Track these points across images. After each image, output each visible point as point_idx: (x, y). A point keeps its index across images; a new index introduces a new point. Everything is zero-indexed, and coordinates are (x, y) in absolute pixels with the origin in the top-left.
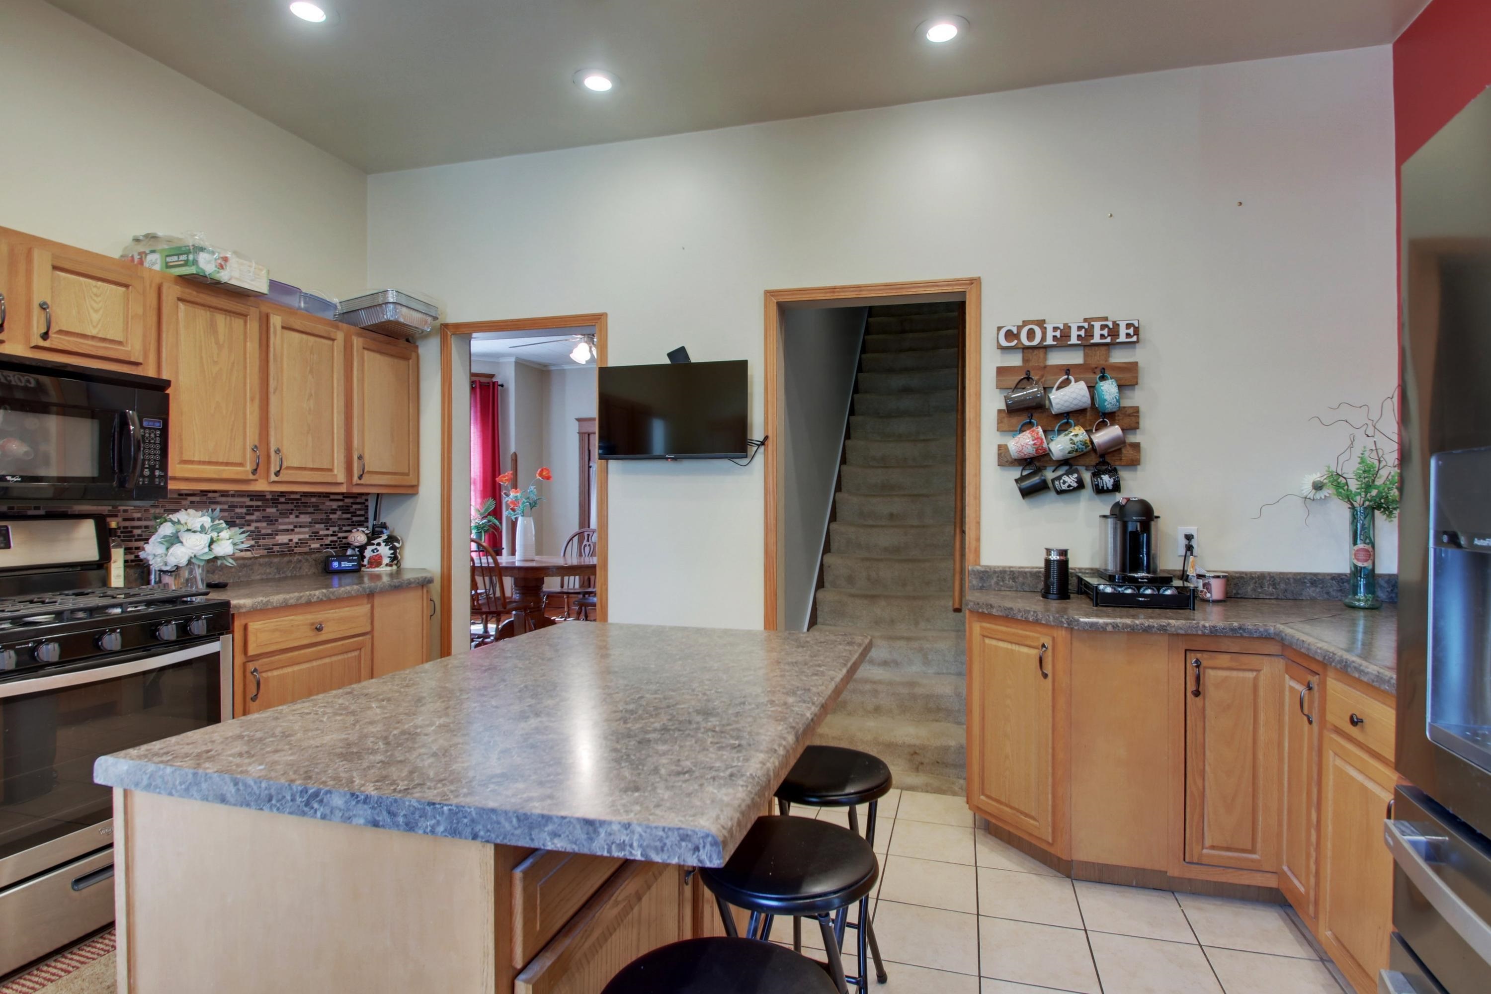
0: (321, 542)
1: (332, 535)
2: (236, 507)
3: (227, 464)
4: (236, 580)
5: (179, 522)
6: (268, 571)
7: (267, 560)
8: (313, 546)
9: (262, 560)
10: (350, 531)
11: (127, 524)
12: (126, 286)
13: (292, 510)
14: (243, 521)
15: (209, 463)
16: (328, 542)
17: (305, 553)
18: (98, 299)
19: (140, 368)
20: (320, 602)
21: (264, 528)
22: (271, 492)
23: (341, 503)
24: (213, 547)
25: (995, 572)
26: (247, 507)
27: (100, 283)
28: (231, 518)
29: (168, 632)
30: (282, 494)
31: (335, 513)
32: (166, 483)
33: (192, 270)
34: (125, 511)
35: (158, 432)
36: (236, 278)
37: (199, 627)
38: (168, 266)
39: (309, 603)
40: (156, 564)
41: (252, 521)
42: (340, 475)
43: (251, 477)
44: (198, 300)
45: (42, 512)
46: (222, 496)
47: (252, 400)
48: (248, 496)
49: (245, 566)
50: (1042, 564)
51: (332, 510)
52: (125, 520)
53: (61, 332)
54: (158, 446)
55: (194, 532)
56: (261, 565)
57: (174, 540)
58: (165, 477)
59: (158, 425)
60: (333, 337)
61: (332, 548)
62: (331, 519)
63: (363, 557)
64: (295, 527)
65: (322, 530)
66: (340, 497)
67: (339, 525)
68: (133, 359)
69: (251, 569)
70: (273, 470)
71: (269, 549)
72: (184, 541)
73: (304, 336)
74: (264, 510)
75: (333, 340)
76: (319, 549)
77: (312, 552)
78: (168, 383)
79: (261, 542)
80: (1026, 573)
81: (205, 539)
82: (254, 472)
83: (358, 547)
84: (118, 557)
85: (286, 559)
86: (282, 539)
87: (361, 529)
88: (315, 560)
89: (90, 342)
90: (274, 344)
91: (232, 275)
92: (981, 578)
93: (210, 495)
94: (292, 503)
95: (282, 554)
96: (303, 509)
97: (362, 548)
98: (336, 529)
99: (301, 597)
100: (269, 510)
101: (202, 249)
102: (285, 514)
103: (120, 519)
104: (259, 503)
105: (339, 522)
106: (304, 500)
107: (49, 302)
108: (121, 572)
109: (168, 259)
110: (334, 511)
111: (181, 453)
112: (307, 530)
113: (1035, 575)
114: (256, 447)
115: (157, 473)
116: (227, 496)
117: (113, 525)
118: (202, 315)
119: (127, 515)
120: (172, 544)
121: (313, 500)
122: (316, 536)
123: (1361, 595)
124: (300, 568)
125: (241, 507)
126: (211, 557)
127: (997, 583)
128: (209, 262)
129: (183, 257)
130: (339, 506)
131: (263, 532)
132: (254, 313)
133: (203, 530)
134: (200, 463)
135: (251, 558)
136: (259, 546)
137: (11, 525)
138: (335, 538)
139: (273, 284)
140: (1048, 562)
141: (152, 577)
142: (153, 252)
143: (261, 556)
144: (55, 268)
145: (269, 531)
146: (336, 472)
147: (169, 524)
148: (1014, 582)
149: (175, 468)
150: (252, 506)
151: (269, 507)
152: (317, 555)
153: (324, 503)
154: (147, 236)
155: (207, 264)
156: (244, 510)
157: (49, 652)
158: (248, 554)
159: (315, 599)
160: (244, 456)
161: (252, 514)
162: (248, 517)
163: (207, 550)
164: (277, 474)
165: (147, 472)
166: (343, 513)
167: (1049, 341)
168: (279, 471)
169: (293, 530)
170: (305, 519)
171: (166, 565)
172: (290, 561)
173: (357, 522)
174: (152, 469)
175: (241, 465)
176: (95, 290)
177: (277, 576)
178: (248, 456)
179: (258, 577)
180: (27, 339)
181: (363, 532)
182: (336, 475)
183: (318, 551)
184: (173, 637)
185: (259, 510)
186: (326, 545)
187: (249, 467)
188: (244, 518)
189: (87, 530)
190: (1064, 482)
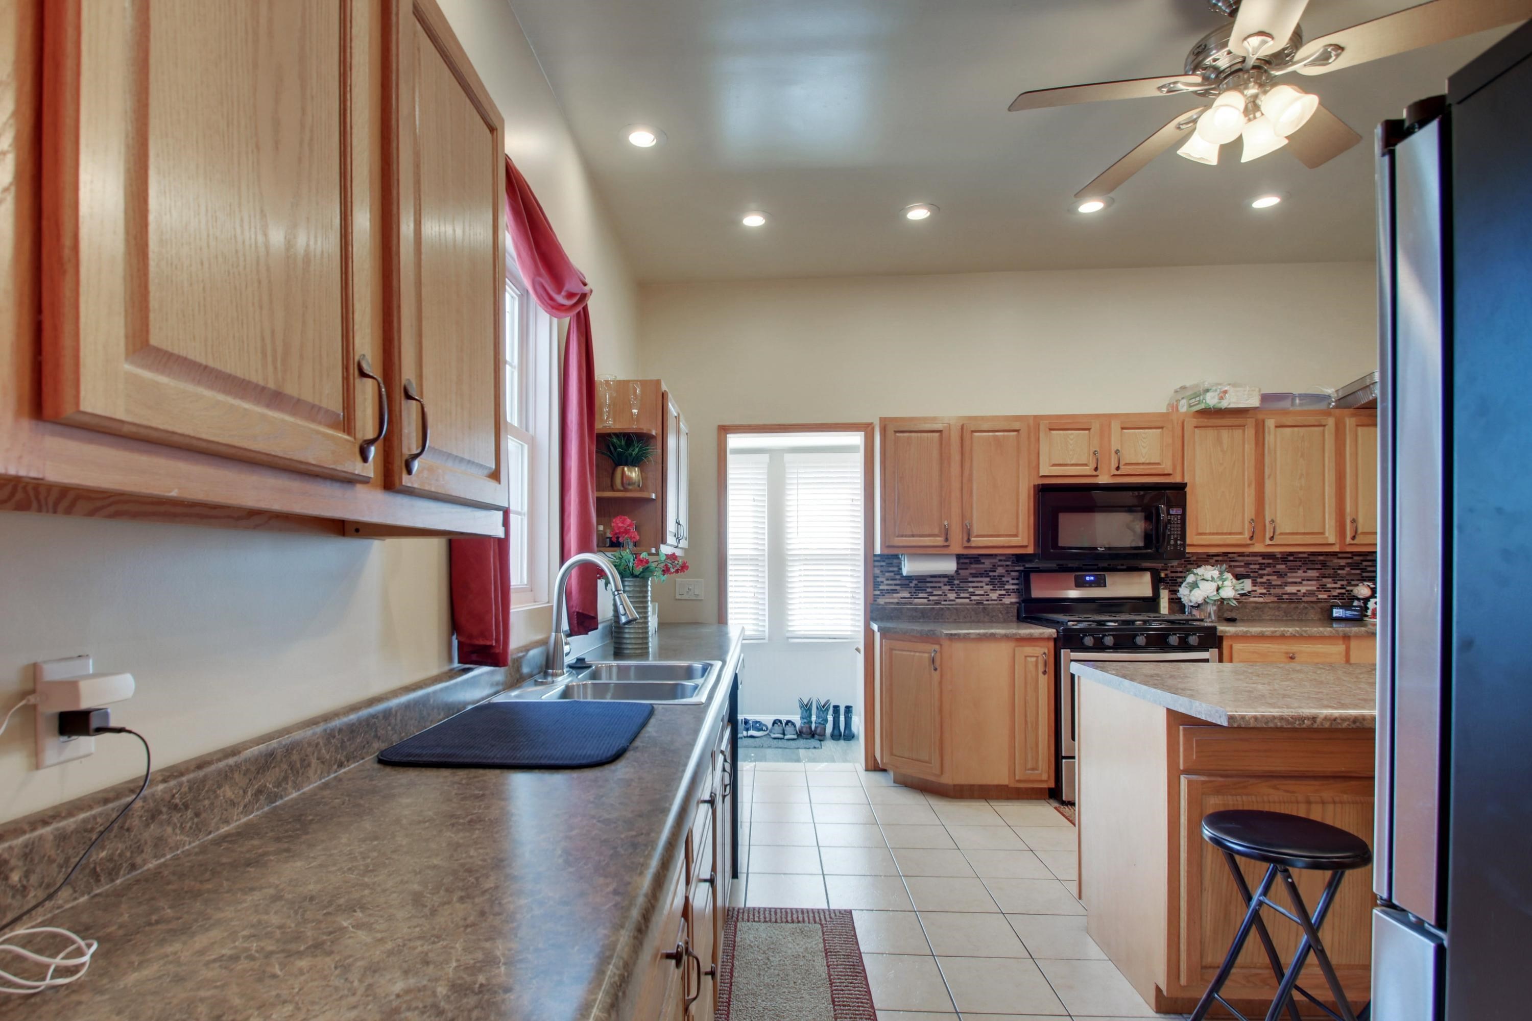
0: (1329, 594)
1: (1340, 588)
2: (1251, 564)
3: (1230, 534)
4: (1250, 617)
5: (1197, 574)
6: (1277, 613)
7: (1276, 605)
8: (1320, 596)
9: (1271, 605)
10: (1357, 585)
11: (1173, 575)
12: (1162, 428)
13: (1300, 566)
14: (1256, 575)
15: (1217, 534)
16: (1335, 594)
17: (1312, 602)
18: (1144, 440)
19: (1171, 477)
20: (1293, 637)
21: (1275, 580)
22: (1280, 552)
23: (1349, 561)
24: (1220, 591)
26: (1259, 564)
27: (1147, 431)
28: (1247, 572)
29: (1173, 640)
30: (1291, 554)
31: (1343, 569)
32: (1185, 549)
33: (1202, 406)
34: (1172, 567)
35: (1179, 517)
36: (1234, 403)
37: (1193, 640)
38: (1190, 406)
39: (1283, 637)
40: (1185, 600)
41: (1264, 575)
42: (1331, 536)
43: (1249, 542)
44: (1209, 424)
45: (1124, 567)
46: (1239, 556)
47: (1249, 486)
48: (1261, 556)
49: (1257, 608)
51: (1340, 566)
52: (1172, 572)
53: (1126, 464)
54: (1179, 526)
55: (1207, 581)
56: (1270, 608)
57: (1194, 585)
58: (1184, 545)
59: (1180, 511)
60: (1324, 424)
61: (1339, 599)
62: (1339, 574)
63: (1367, 608)
64: (1303, 580)
65: (1330, 583)
66: (1349, 555)
67: (1347, 580)
68: (1166, 472)
69: (1262, 611)
70: (1268, 536)
71: (1280, 598)
72: (1200, 586)
73: (1296, 429)
74: (1275, 566)
75: (1324, 426)
76: (1325, 599)
77: (1319, 601)
78: (1185, 484)
79: (1272, 591)
81: (1214, 586)
82: (1251, 538)
83: (1363, 599)
84: (1164, 596)
85: (1293, 605)
86: (1291, 589)
87: (1366, 583)
88: (1321, 608)
89: (1142, 467)
90: (1268, 442)
91: (1233, 401)
93: (1230, 555)
94: (1300, 561)
95: (1291, 601)
96: (1310, 566)
97: (1366, 600)
98: (1345, 583)
99: (1276, 631)
100: (1278, 566)
101: (1208, 391)
102: (1293, 569)
103: (1168, 572)
104: (1270, 561)
105: (1348, 577)
106: (1312, 558)
107: (1119, 449)
108: (1167, 605)
109: (1191, 402)
110: (1342, 568)
111: (1197, 528)
112: (1314, 583)
114: (1252, 520)
115: (1179, 542)
116: (1244, 556)
117: (1163, 575)
118: (1211, 433)
119: (1173, 569)
120: (1194, 588)
121: (1321, 558)
122: (1323, 588)
124: (1306, 614)
125: (1255, 564)
126: (1219, 598)
128: (1214, 397)
129: (1198, 399)
130: (1348, 563)
131: (1274, 583)
132: (1251, 422)
133: (1213, 579)
134: (1210, 534)
135: (1262, 603)
136: (1270, 594)
137: (1106, 574)
138: (1343, 591)
139: (1265, 398)
141: (1187, 610)
142: (1183, 398)
143: (1273, 602)
144: (1123, 428)
145: (1279, 583)
146: (1327, 534)
147: (1192, 575)
149: (1191, 537)
150: (1264, 564)
151: (1279, 564)
152: (1322, 604)
153: (1332, 561)
154: (1181, 388)
155: (1211, 400)
156: (1257, 567)
157: (1109, 641)
158: (1261, 600)
159: (1288, 634)
160: (1243, 528)
161: (1264, 569)
162: (1261, 572)
163: (1215, 593)
164: (1272, 538)
165: (1172, 542)
166: (1352, 569)
168: (1273, 537)
169: (1300, 583)
170: (1311, 573)
171: (1191, 602)
172: (1297, 607)
173: (1367, 577)
174: (1176, 540)
175: (1241, 533)
176: (1143, 435)
177: (1285, 618)
178: (1246, 527)
179: (1268, 618)
180: (1109, 470)
181: (1368, 586)
182: (1327, 538)
183: (1325, 600)
184: (1176, 644)
185: (1270, 567)
186: (1333, 596)
187: (1247, 535)
188: (1257, 572)
189: (1147, 577)
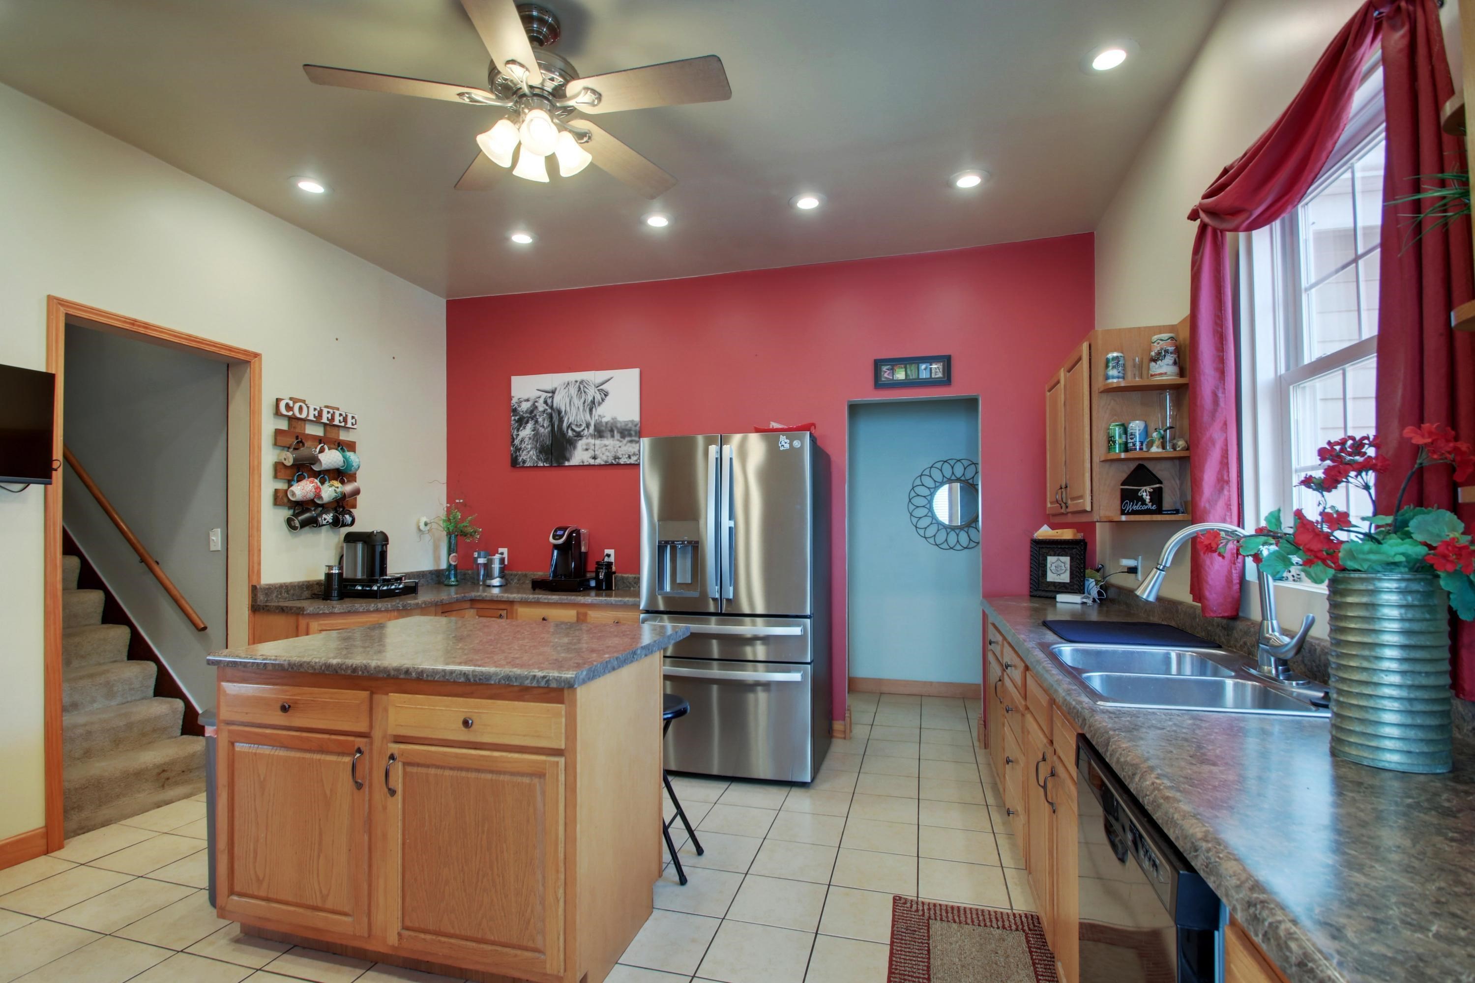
25: (276, 588)
50: (322, 577)
80: (295, 586)
92: (266, 594)
113: (319, 583)
123: (453, 579)
127: (277, 597)
140: (329, 576)
148: (288, 594)
167: (311, 417)
190: (325, 519)
